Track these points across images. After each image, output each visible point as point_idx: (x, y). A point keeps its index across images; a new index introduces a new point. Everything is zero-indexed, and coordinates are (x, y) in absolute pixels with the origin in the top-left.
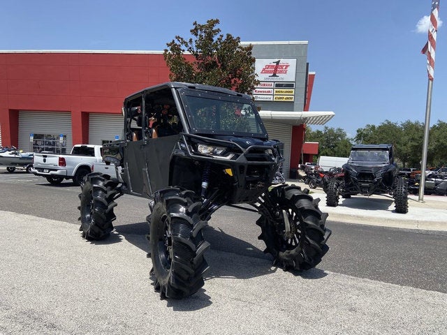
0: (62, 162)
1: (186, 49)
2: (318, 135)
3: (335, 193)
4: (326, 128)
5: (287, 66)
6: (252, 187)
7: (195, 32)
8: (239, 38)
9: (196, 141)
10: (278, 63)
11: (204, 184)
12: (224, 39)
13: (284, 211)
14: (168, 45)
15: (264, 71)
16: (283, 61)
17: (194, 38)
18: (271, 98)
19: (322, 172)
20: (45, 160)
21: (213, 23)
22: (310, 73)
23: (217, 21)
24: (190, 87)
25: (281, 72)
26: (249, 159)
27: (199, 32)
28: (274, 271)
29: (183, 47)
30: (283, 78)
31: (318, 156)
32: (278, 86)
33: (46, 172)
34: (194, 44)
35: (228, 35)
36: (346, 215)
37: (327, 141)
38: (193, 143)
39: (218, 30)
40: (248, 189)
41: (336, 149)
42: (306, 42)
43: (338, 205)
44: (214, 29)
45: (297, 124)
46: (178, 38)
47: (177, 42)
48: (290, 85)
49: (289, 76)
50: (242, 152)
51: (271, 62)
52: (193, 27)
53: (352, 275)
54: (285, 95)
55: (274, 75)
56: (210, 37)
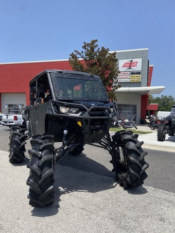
0: (16, 118)
1: (80, 57)
2: (158, 100)
3: (163, 133)
4: (162, 96)
5: (137, 63)
6: (95, 133)
7: (84, 47)
8: (108, 49)
9: (58, 104)
10: (131, 61)
11: (65, 132)
12: (100, 50)
13: (120, 147)
14: (71, 55)
15: (124, 66)
16: (134, 60)
17: (84, 50)
18: (128, 80)
19: (159, 120)
20: (7, 118)
21: (94, 42)
22: (150, 66)
23: (96, 41)
24: (59, 72)
25: (133, 66)
26: (91, 115)
27: (87, 47)
28: (114, 187)
29: (78, 56)
30: (135, 69)
31: (157, 111)
32: (132, 73)
33: (8, 124)
34: (84, 54)
35: (103, 48)
36: (169, 147)
37: (163, 103)
38: (57, 106)
39: (97, 46)
40: (93, 134)
41: (168, 107)
42: (147, 49)
43: (165, 140)
44: (95, 45)
45: (143, 94)
46: (75, 51)
47: (75, 53)
48: (139, 73)
49: (138, 68)
50: (86, 111)
51: (128, 61)
52: (84, 45)
53: (166, 190)
54: (136, 78)
55: (130, 68)
56: (92, 49)
